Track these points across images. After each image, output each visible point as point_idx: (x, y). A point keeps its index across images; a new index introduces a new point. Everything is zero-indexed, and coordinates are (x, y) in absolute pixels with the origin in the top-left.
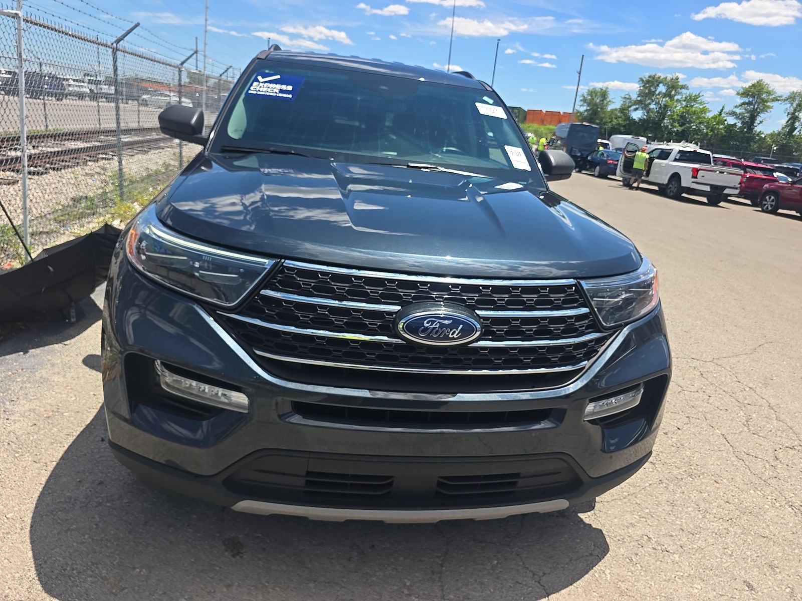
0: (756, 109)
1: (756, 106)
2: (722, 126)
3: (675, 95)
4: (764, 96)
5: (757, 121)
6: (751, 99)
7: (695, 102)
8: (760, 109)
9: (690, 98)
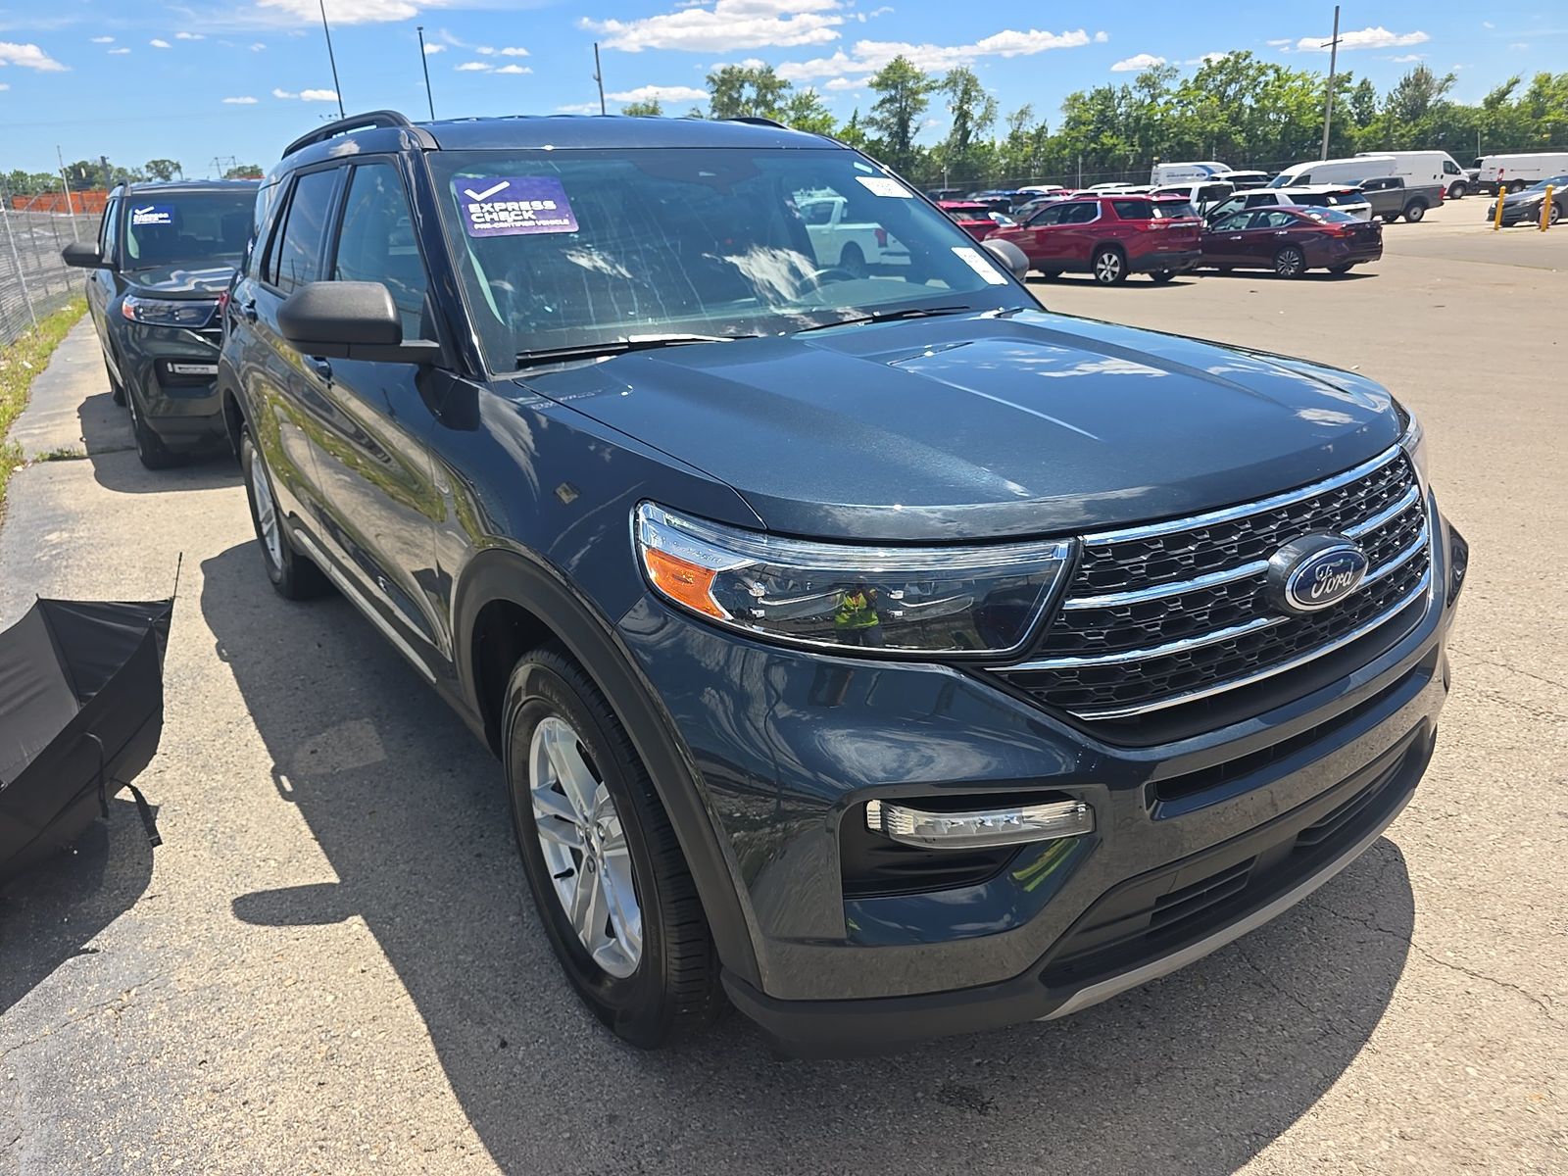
0: (906, 109)
1: (904, 104)
2: (861, 146)
3: (775, 101)
4: (911, 83)
5: (911, 130)
6: (893, 92)
7: (808, 108)
8: (911, 108)
9: (800, 103)
